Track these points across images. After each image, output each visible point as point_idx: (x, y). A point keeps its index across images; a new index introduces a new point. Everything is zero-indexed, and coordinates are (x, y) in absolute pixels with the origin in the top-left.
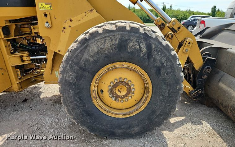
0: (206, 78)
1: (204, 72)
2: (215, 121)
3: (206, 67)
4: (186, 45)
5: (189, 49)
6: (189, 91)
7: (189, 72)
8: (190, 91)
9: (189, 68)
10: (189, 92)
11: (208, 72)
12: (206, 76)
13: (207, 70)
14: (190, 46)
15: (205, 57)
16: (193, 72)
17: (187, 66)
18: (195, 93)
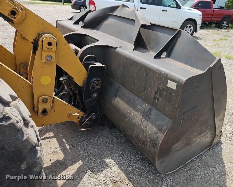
0: (96, 97)
1: (92, 88)
2: (121, 152)
3: (93, 80)
4: (44, 48)
5: (53, 55)
6: (78, 118)
7: (71, 88)
8: (80, 118)
9: (69, 83)
10: (79, 120)
11: (98, 87)
12: (95, 95)
13: (95, 85)
14: (54, 49)
15: (88, 62)
16: (76, 88)
17: (65, 80)
18: (87, 121)
